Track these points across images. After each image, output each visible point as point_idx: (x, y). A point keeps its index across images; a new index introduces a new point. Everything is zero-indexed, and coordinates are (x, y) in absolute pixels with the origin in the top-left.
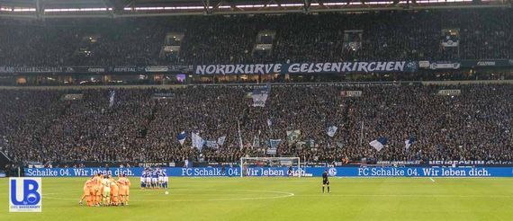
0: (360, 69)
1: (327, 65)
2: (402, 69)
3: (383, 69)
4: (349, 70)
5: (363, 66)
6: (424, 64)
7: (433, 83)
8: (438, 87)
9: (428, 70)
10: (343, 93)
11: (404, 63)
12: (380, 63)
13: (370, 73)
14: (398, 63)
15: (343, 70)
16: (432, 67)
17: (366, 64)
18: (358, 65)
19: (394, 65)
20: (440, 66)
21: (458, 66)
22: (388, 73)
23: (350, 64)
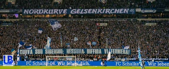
0: (106, 12)
1: (90, 10)
2: (127, 13)
3: (118, 12)
4: (101, 13)
5: (108, 11)
6: (139, 10)
7: (143, 19)
8: (145, 22)
9: (140, 13)
10: (98, 24)
11: (128, 9)
12: (116, 9)
13: (111, 14)
14: (125, 10)
15: (98, 13)
16: (142, 11)
17: (109, 10)
18: (105, 10)
19: (123, 10)
20: (146, 11)
21: (155, 11)
22: (120, 14)
23: (101, 10)
